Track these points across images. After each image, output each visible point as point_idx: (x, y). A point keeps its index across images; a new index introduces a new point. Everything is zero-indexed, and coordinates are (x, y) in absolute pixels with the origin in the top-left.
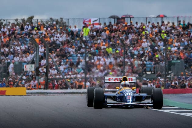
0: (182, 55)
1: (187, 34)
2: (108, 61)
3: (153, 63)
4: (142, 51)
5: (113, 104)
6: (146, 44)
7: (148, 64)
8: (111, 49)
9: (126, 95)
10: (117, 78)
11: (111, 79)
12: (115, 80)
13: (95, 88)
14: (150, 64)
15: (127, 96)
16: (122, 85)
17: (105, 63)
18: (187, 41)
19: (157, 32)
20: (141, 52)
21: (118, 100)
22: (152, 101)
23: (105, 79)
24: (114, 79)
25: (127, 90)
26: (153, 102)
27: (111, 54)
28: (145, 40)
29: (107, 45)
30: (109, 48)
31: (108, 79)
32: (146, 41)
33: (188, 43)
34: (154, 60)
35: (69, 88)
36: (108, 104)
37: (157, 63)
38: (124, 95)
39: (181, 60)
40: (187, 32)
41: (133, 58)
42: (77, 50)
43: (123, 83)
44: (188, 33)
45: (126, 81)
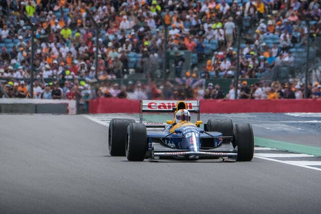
0: (186, 42)
1: (196, 8)
2: (64, 50)
3: (140, 55)
4: (121, 35)
5: (163, 153)
6: (127, 24)
7: (132, 57)
8: (69, 31)
9: (186, 136)
10: (163, 104)
11: (152, 105)
12: (159, 107)
13: (129, 124)
14: (134, 56)
15: (189, 138)
16: (178, 117)
17: (60, 55)
18: (196, 19)
19: (145, 4)
20: (120, 37)
21: (169, 144)
22: (234, 147)
23: (143, 104)
24: (158, 105)
25: (187, 126)
26: (236, 148)
27: (69, 39)
28: (125, 17)
29: (63, 24)
30: (66, 29)
31: (147, 105)
32: (128, 19)
33: (197, 22)
34: (141, 51)
35: (3, 96)
36: (155, 153)
37: (146, 55)
38: (183, 135)
39: (186, 51)
40: (195, 5)
41: (107, 47)
42: (12, 31)
43: (179, 112)
44: (197, 6)
45: (185, 110)
